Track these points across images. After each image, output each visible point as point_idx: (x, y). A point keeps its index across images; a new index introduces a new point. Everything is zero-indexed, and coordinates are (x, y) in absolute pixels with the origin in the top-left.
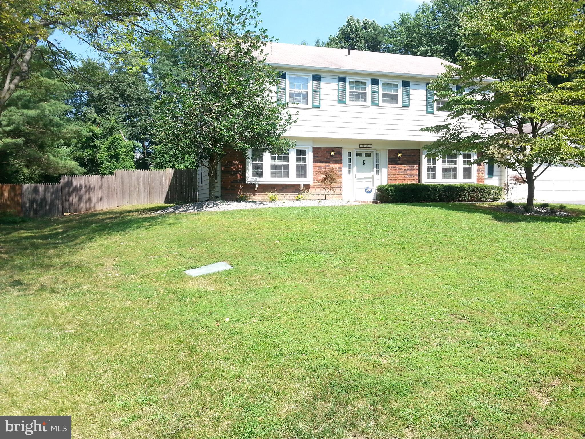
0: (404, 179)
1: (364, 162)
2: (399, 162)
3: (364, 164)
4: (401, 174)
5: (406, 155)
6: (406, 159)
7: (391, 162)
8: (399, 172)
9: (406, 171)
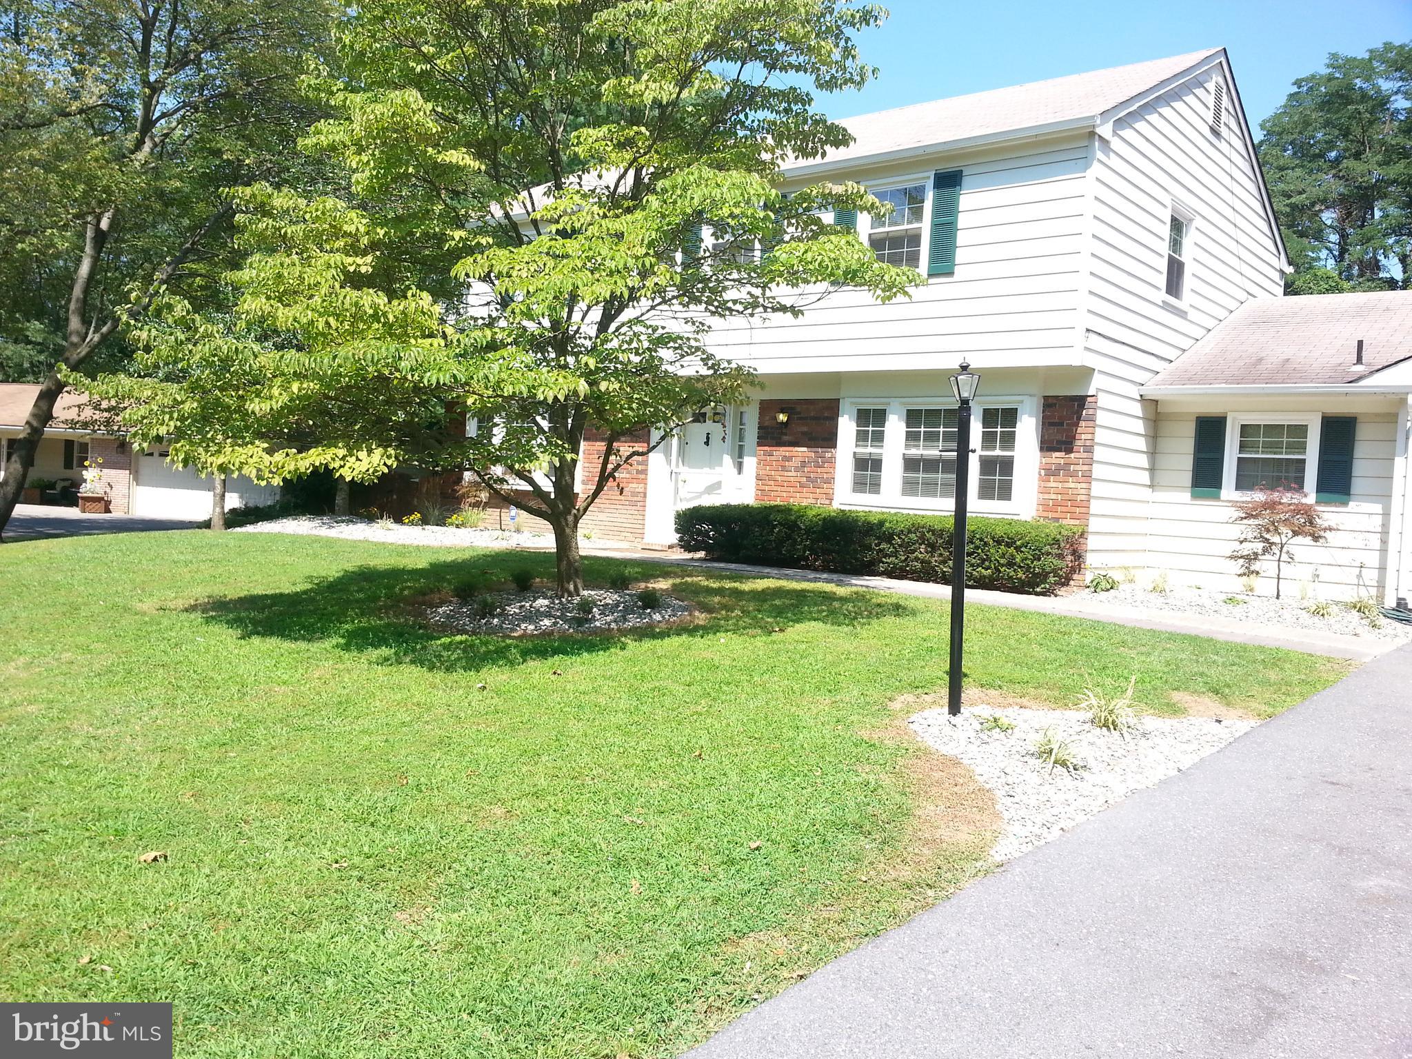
0: (799, 489)
1: (708, 438)
2: (786, 438)
3: (707, 443)
4: (790, 474)
5: (805, 418)
6: (805, 429)
7: (765, 438)
8: (784, 469)
9: (804, 465)
